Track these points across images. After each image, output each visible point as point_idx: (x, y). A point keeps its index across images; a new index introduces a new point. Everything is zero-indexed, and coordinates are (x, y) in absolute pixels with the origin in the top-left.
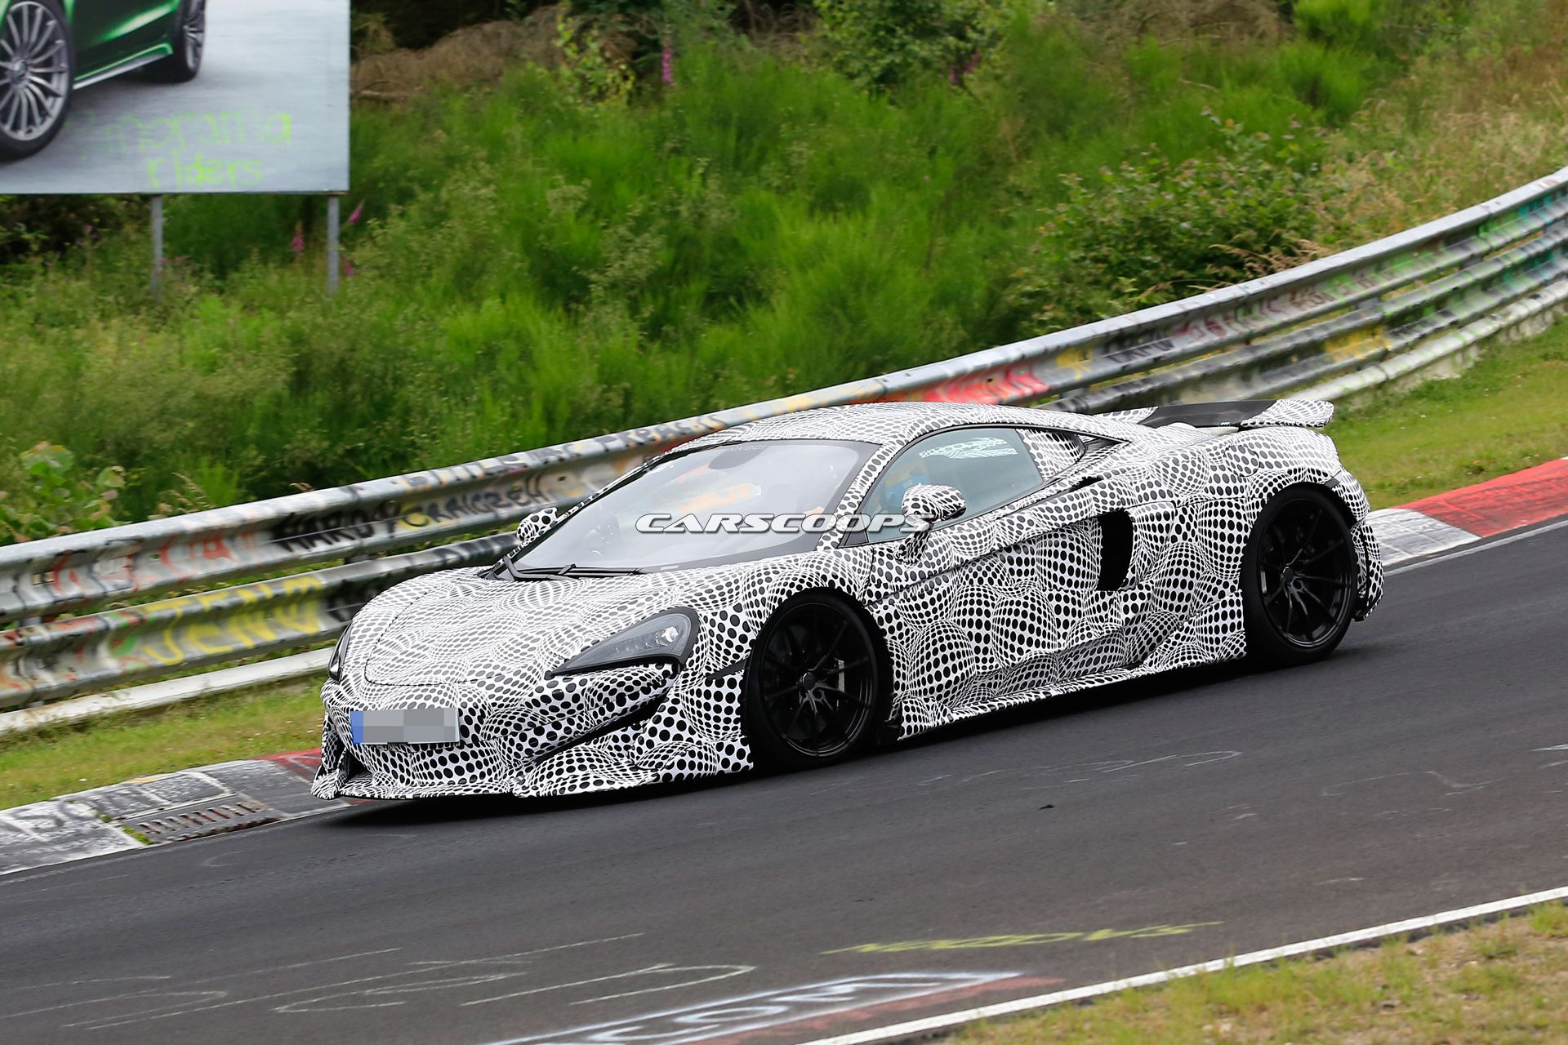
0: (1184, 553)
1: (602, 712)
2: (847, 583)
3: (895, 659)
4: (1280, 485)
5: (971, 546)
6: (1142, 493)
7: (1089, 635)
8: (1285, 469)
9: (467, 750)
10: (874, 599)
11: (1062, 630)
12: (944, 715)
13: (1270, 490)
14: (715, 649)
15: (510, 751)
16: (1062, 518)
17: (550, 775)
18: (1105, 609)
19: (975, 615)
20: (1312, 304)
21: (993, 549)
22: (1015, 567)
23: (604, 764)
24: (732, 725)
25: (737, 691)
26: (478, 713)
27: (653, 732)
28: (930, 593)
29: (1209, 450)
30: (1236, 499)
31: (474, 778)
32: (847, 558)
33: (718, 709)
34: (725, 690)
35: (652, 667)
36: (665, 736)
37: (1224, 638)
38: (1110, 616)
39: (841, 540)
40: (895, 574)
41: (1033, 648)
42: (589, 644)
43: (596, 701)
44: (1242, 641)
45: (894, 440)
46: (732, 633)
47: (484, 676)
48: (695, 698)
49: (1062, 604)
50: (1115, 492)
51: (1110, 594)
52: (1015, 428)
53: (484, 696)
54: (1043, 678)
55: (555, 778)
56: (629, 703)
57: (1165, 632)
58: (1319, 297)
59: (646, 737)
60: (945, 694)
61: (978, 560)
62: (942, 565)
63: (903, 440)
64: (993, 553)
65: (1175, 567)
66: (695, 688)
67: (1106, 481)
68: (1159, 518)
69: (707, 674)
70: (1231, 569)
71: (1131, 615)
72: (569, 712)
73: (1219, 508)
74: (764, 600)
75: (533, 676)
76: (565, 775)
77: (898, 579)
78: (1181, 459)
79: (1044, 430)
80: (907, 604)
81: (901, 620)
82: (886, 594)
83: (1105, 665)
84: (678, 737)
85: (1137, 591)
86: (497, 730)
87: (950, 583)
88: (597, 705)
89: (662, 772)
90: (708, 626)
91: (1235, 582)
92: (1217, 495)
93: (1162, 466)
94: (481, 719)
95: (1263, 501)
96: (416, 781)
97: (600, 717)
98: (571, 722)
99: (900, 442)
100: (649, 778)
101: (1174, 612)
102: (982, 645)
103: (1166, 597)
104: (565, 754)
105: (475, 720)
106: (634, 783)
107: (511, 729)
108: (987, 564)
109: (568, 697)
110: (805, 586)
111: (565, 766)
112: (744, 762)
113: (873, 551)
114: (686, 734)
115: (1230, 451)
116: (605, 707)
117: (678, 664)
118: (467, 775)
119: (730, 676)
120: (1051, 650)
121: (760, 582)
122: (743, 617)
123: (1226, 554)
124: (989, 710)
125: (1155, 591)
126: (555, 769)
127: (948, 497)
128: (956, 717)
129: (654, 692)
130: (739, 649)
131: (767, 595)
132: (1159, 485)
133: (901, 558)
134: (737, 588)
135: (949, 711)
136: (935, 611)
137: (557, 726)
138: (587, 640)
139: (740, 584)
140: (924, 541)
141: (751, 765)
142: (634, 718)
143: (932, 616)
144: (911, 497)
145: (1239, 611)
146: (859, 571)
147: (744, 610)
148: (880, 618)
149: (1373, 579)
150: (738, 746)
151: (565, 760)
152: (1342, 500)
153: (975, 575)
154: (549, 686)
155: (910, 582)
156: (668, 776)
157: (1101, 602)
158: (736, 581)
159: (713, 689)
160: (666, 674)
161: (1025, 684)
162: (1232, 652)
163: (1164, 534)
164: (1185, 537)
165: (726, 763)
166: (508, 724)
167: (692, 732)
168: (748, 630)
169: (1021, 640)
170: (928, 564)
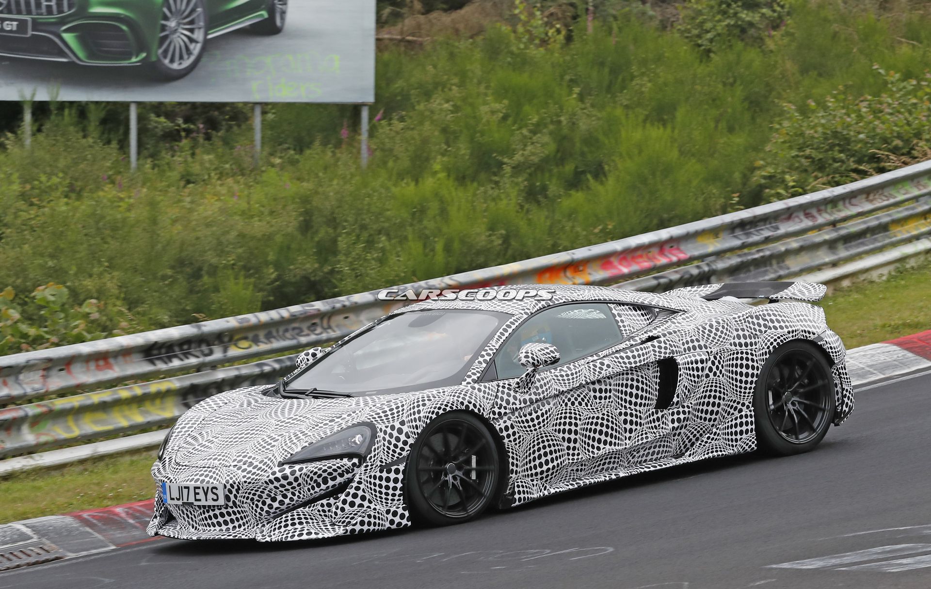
0: (714, 384)
1: (313, 488)
2: (478, 406)
3: (511, 455)
4: (782, 341)
5: (566, 382)
6: (686, 346)
7: (647, 438)
8: (786, 330)
9: (230, 510)
10: (497, 416)
11: (628, 435)
12: (545, 490)
13: (775, 344)
14: (386, 449)
15: (256, 511)
16: (630, 363)
17: (280, 528)
18: (658, 421)
19: (567, 426)
20: (880, 201)
21: (581, 384)
22: (598, 394)
23: (315, 521)
24: (396, 498)
25: (400, 476)
26: (236, 487)
27: (344, 502)
28: (536, 412)
29: (734, 318)
30: (751, 350)
31: (234, 527)
32: (480, 390)
33: (387, 488)
34: (392, 476)
35: (345, 460)
36: (352, 504)
37: (741, 439)
38: (661, 426)
39: (478, 378)
40: (512, 400)
41: (608, 446)
42: (307, 444)
43: (309, 481)
44: (753, 440)
45: (523, 312)
46: (398, 439)
47: (242, 463)
48: (372, 481)
49: (629, 418)
50: (668, 346)
51: (662, 412)
52: (607, 303)
53: (240, 476)
54: (615, 465)
55: (283, 529)
56: (331, 483)
57: (701, 435)
58: (886, 196)
59: (340, 505)
60: (546, 477)
61: (571, 390)
62: (545, 394)
63: (528, 311)
64: (581, 386)
65: (708, 393)
66: (373, 474)
67: (662, 339)
68: (697, 362)
69: (381, 465)
70: (747, 395)
71: (676, 424)
72: (292, 488)
73: (739, 356)
74: (420, 418)
75: (271, 464)
76: (290, 528)
77: (514, 403)
78: (715, 324)
79: (627, 304)
80: (520, 419)
81: (516, 430)
82: (505, 414)
83: (659, 456)
84: (361, 506)
85: (681, 409)
86: (248, 498)
87: (551, 405)
88: (310, 484)
89: (349, 528)
90: (382, 435)
91: (750, 403)
92: (738, 348)
93: (701, 329)
94: (238, 490)
95: (770, 351)
96: (200, 528)
97: (312, 491)
98: (293, 494)
99: (526, 313)
100: (340, 531)
101: (707, 422)
102: (572, 445)
103: (702, 413)
104: (290, 514)
105: (234, 492)
106: (331, 534)
107: (256, 498)
108: (578, 393)
109: (291, 479)
110: (448, 409)
111: (289, 522)
112: (404, 522)
113: (498, 386)
114: (366, 504)
115: (749, 319)
116: (315, 485)
117: (362, 459)
118: (231, 526)
119: (396, 467)
120: (620, 448)
121: (418, 406)
122: (405, 429)
123: (743, 385)
124: (576, 486)
125: (694, 409)
126: (283, 524)
127: (548, 351)
128: (552, 491)
129: (346, 476)
130: (402, 449)
131: (422, 415)
132: (698, 340)
133: (517, 389)
134: (403, 410)
135: (548, 487)
136: (539, 423)
137: (285, 496)
138: (306, 442)
139: (405, 407)
140: (533, 379)
141: (409, 524)
142: (334, 492)
143: (537, 427)
144: (524, 351)
145: (752, 421)
146: (487, 399)
147: (406, 425)
148: (501, 429)
149: (846, 400)
150: (400, 511)
151: (289, 518)
152: (824, 350)
153: (569, 400)
154: (280, 471)
155: (523, 405)
156: (353, 531)
157: (655, 416)
158: (403, 406)
159: (385, 475)
160: (354, 465)
161: (603, 469)
162: (747, 448)
163: (700, 373)
164: (715, 374)
165: (392, 522)
166: (254, 494)
167: (370, 502)
168: (409, 437)
169: (599, 441)
170: (535, 394)
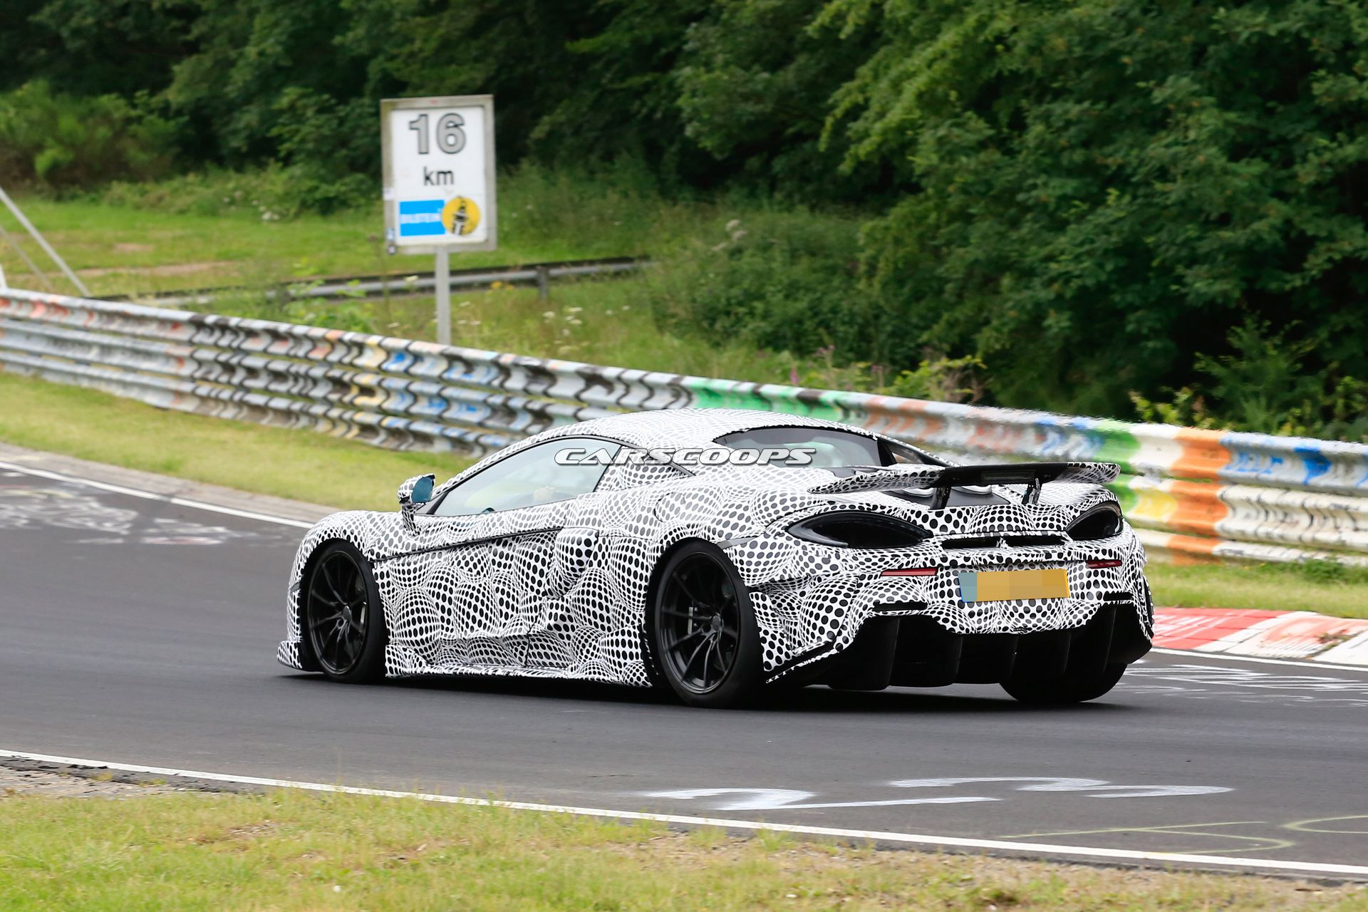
0: (600, 578)
4: (677, 536)
7: (521, 630)
10: (375, 557)
11: (503, 620)
12: (421, 666)
13: (669, 538)
22: (497, 559)
25: (296, 606)
28: (415, 563)
30: (646, 540)
37: (625, 664)
41: (481, 629)
49: (505, 598)
50: (566, 512)
51: (540, 599)
52: (622, 445)
60: (424, 650)
61: (460, 546)
62: (430, 543)
64: (466, 545)
65: (593, 589)
70: (639, 603)
71: (552, 622)
73: (631, 545)
80: (397, 568)
81: (390, 579)
82: (384, 557)
85: (560, 603)
87: (442, 560)
91: (641, 615)
92: (632, 534)
95: (662, 547)
101: (600, 630)
102: (446, 616)
103: (589, 615)
108: (477, 551)
110: (332, 536)
112: (296, 661)
113: (395, 521)
119: (294, 593)
120: (491, 635)
123: (631, 588)
124: (453, 672)
125: (575, 606)
128: (428, 669)
133: (404, 529)
135: (423, 663)
136: (415, 578)
143: (412, 582)
145: (636, 643)
148: (376, 574)
150: (293, 647)
153: (464, 558)
155: (404, 551)
162: (635, 679)
163: (583, 558)
164: (599, 564)
169: (474, 619)
170: (422, 540)
